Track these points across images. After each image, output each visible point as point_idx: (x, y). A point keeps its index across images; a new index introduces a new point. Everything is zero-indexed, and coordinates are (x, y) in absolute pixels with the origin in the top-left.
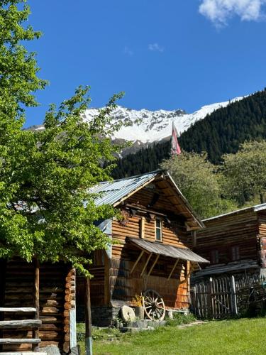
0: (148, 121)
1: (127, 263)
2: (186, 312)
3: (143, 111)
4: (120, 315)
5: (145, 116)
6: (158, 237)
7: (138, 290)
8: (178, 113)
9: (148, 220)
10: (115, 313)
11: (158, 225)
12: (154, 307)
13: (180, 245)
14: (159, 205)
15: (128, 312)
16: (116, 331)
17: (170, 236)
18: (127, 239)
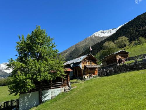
0: (108, 32)
1: (85, 69)
2: (97, 75)
3: (107, 30)
4: (84, 78)
5: (107, 31)
6: (91, 64)
7: (87, 73)
8: (114, 29)
9: (88, 62)
10: (84, 77)
11: (90, 62)
12: (91, 76)
13: (95, 65)
14: (90, 59)
15: (86, 77)
16: (83, 80)
17: (93, 64)
18: (85, 66)
